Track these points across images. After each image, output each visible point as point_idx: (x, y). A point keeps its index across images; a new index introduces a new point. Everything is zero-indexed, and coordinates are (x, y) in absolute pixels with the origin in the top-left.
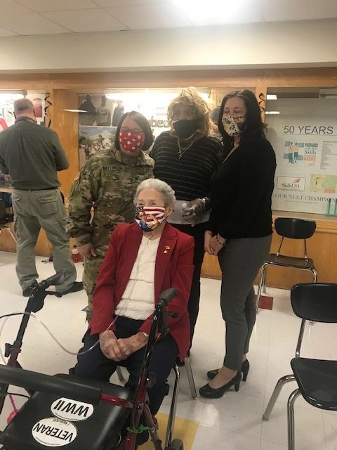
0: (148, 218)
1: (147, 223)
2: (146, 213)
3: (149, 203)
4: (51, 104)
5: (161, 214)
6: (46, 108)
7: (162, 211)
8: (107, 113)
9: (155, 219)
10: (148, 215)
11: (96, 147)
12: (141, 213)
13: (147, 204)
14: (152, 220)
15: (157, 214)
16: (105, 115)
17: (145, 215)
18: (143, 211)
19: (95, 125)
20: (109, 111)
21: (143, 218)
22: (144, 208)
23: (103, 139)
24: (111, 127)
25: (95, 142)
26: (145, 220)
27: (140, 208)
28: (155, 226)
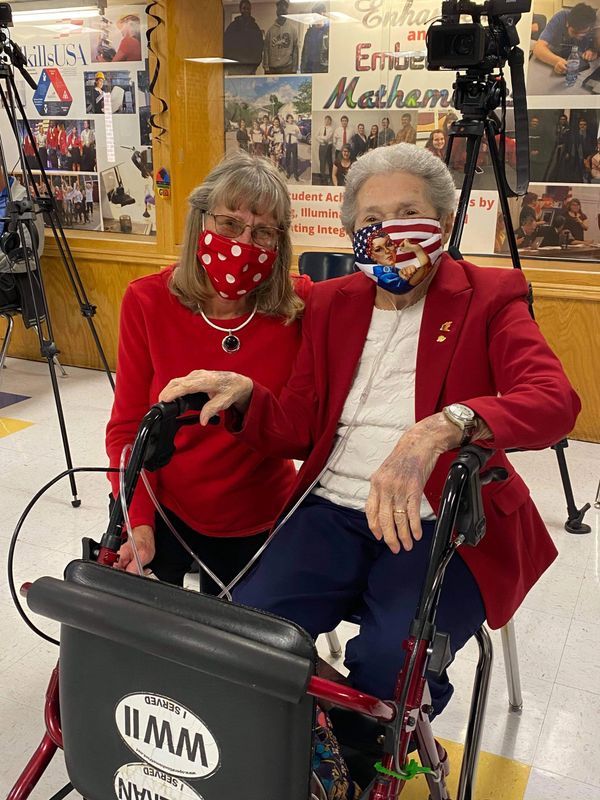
1: (398, 265)
2: (394, 236)
4: (159, 20)
5: (433, 239)
6: (148, 34)
7: (435, 230)
8: (290, 41)
10: (398, 242)
11: (263, 126)
12: (378, 242)
16: (285, 46)
17: (389, 243)
18: (384, 232)
19: (260, 74)
20: (294, 35)
21: (384, 259)
22: (385, 225)
23: (279, 106)
24: (299, 74)
25: (261, 114)
26: (391, 258)
27: (369, 229)
28: (419, 275)
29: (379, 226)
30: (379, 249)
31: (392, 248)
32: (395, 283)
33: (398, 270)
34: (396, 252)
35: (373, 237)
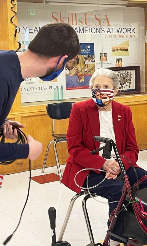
0: (103, 97)
1: (102, 100)
2: (102, 93)
3: (104, 86)
5: (112, 95)
7: (113, 92)
9: (108, 98)
10: (103, 94)
12: (98, 93)
13: (102, 87)
14: (106, 98)
15: (110, 94)
17: (101, 94)
18: (100, 91)
21: (99, 98)
22: (100, 89)
26: (101, 98)
27: (96, 90)
28: (107, 103)
29: (99, 89)
30: (98, 95)
31: (101, 95)
32: (101, 104)
33: (102, 101)
34: (102, 96)
35: (97, 92)
